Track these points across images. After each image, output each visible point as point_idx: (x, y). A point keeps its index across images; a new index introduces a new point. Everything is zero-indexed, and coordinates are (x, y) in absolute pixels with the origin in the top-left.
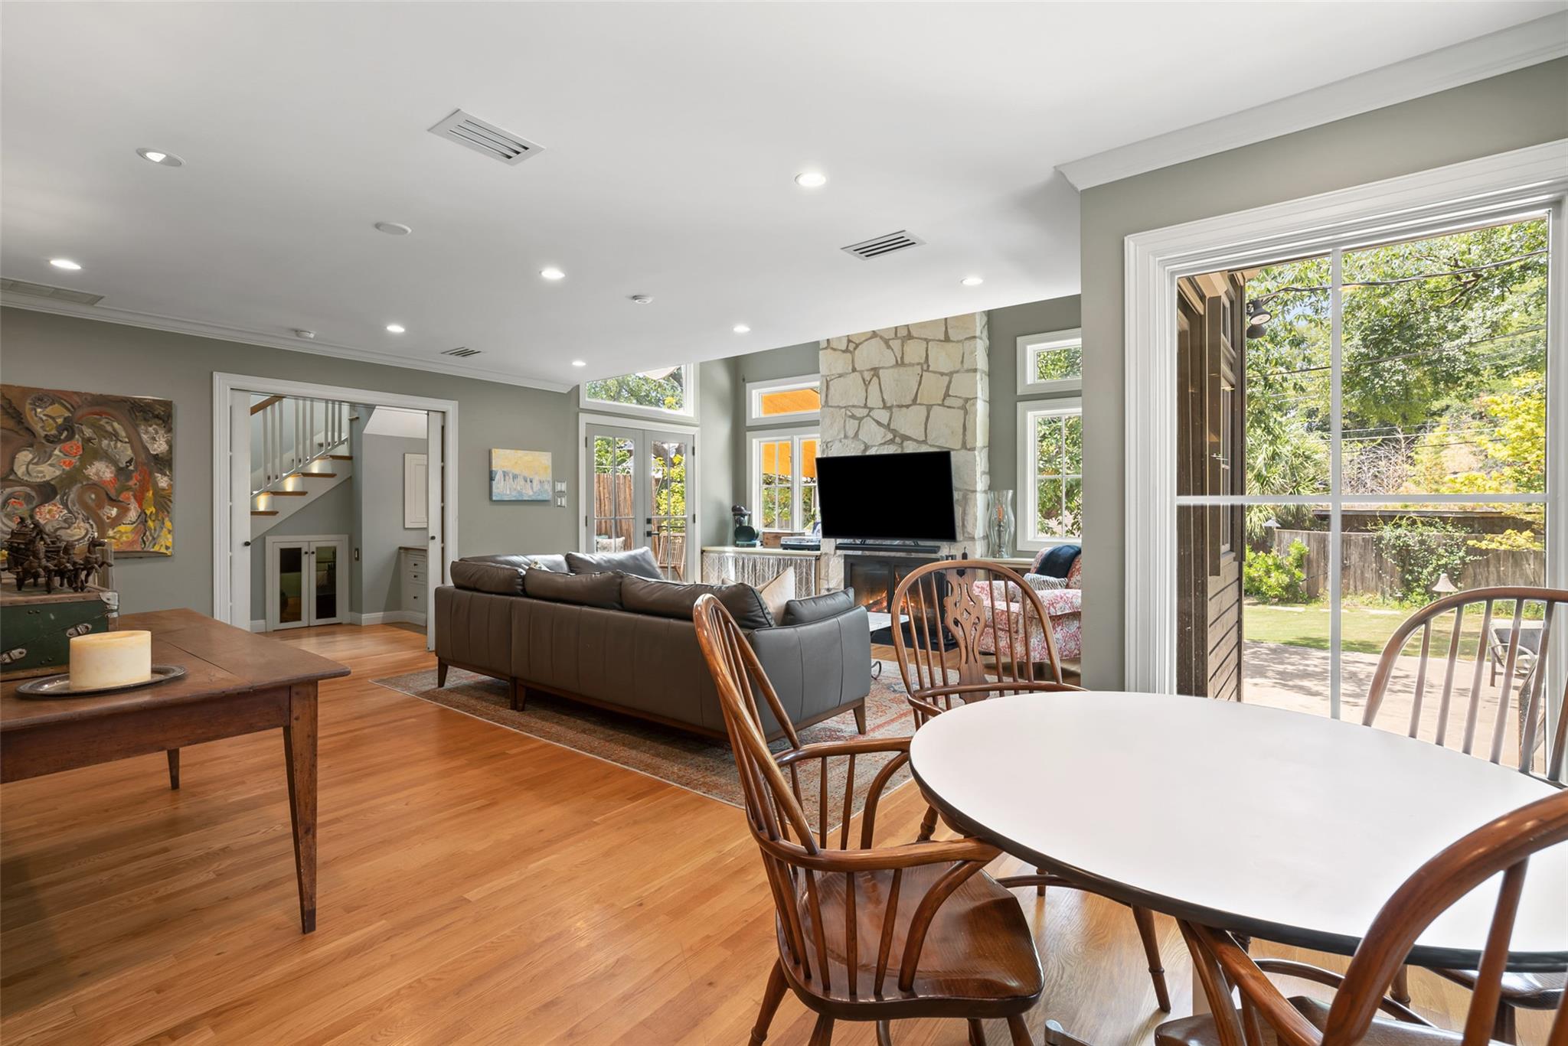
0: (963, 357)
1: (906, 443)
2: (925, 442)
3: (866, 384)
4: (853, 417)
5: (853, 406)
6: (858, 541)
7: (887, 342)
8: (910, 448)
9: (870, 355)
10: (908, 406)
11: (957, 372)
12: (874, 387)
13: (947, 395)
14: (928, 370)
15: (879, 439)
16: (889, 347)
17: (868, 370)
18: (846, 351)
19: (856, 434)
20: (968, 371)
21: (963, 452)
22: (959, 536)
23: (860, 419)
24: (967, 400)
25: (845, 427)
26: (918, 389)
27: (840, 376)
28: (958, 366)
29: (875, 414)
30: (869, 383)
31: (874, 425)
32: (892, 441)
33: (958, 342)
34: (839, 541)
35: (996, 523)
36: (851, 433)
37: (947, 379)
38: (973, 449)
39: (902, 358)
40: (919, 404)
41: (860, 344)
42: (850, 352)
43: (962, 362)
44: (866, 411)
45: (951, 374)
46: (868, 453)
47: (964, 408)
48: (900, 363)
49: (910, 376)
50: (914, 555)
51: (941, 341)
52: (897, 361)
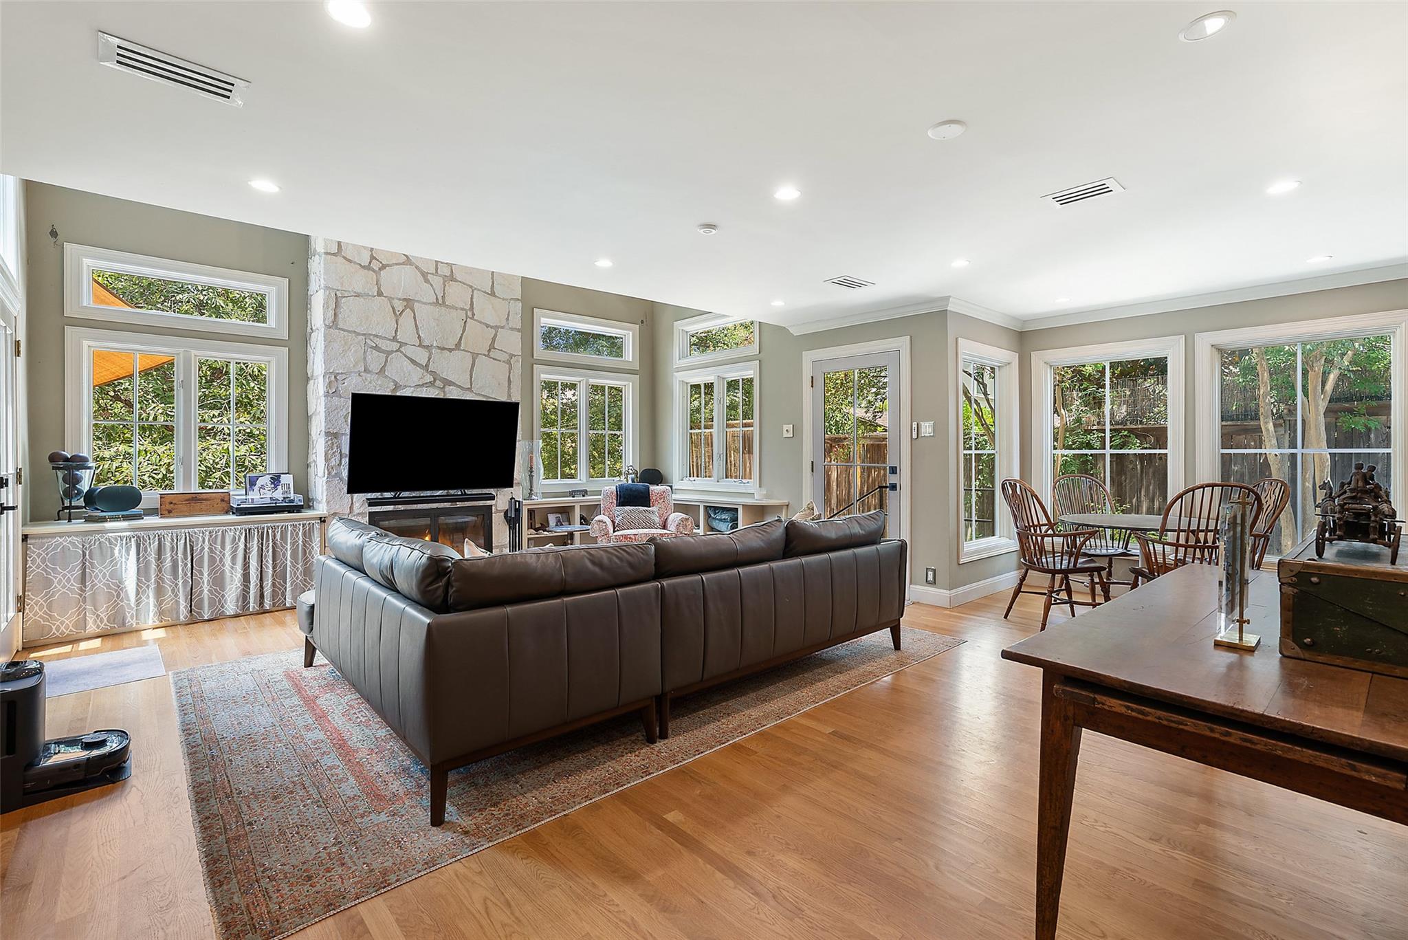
0: (508, 315)
1: (447, 388)
2: (470, 389)
3: (397, 315)
4: (377, 348)
5: (377, 336)
6: (387, 495)
7: (424, 275)
8: (453, 394)
9: (400, 282)
10: (450, 350)
11: (502, 327)
12: (407, 320)
13: (492, 347)
14: (472, 318)
15: (415, 379)
16: (427, 281)
17: (400, 299)
18: (367, 268)
19: (382, 370)
20: (512, 329)
23: (389, 353)
24: (510, 356)
25: (365, 358)
26: (462, 334)
27: (358, 295)
28: (504, 323)
29: (409, 350)
30: (401, 314)
31: (407, 362)
32: (432, 384)
33: (503, 299)
34: (370, 495)
35: (528, 469)
36: (375, 367)
37: (493, 331)
39: (443, 297)
40: (463, 350)
41: (388, 265)
42: (374, 271)
43: (507, 319)
44: (395, 346)
45: (496, 328)
46: (398, 394)
47: (509, 362)
48: (440, 302)
49: (454, 321)
51: (488, 294)
52: (437, 299)
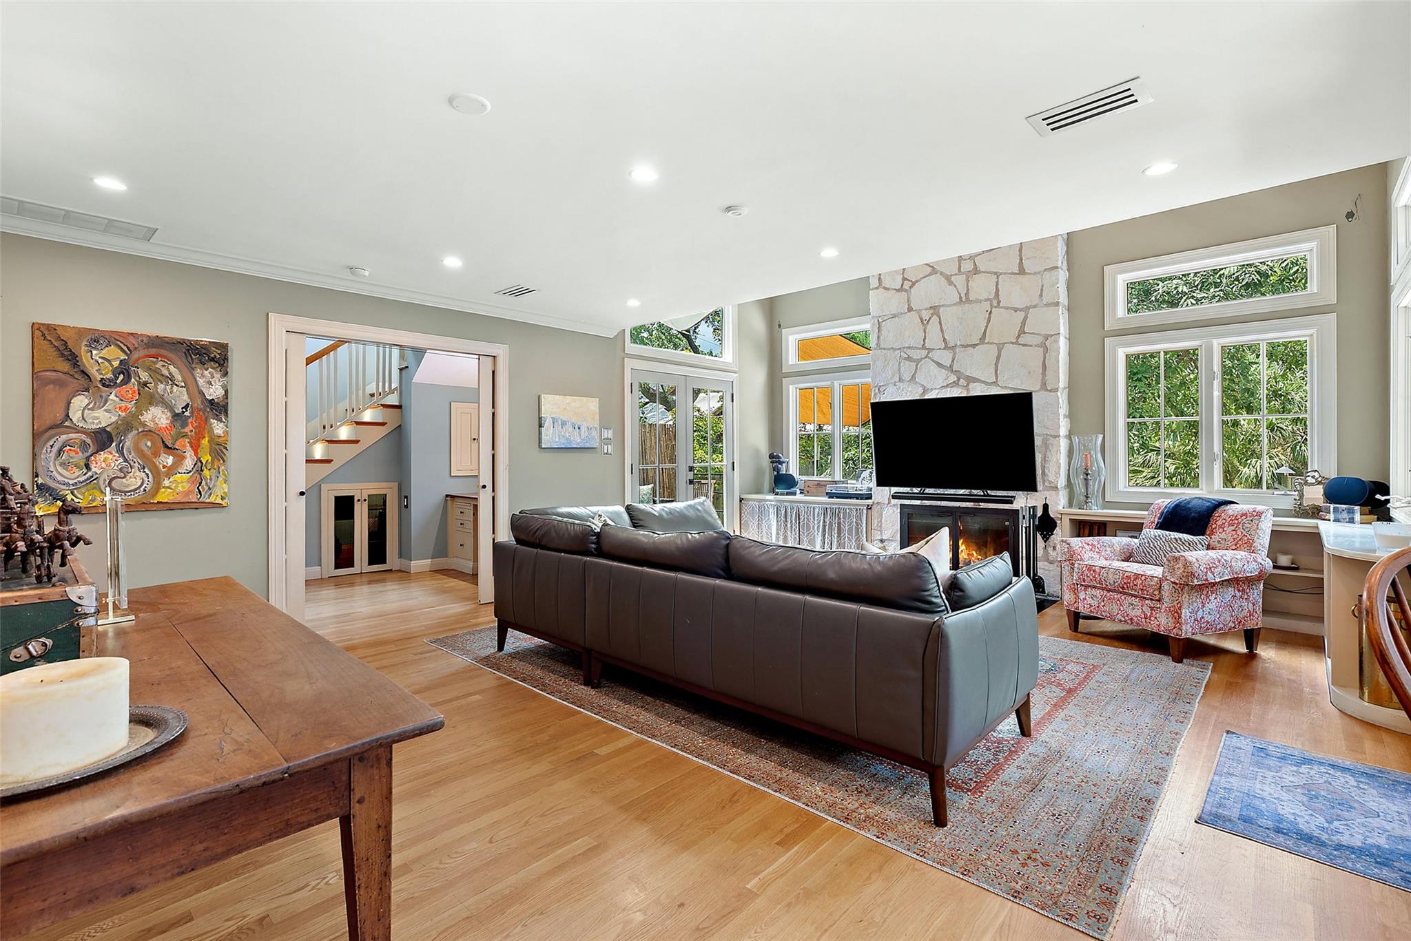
0: (1042, 290)
1: (972, 385)
2: (995, 383)
3: (924, 323)
4: (909, 359)
5: (909, 348)
6: (916, 490)
7: (948, 279)
8: (977, 390)
9: (928, 292)
10: (974, 346)
11: (1034, 307)
12: (933, 327)
13: (1022, 331)
14: (998, 306)
15: (940, 381)
16: (951, 283)
17: (927, 309)
18: (901, 289)
19: (913, 377)
20: (1048, 305)
21: (1043, 393)
22: (1040, 486)
23: (918, 361)
24: (1047, 337)
25: (899, 370)
26: (987, 327)
27: (894, 316)
28: (1036, 301)
29: (936, 355)
30: (927, 323)
31: (933, 367)
32: (956, 384)
33: (1035, 274)
34: (894, 490)
35: (1081, 471)
36: (907, 376)
37: (1023, 314)
38: (1056, 390)
39: (967, 294)
40: (988, 343)
41: (917, 281)
42: (906, 291)
43: (1041, 295)
44: (924, 353)
45: (1027, 309)
46: (926, 397)
47: (1043, 346)
48: (965, 300)
49: (978, 314)
50: (983, 505)
51: (1015, 274)
52: (961, 298)
